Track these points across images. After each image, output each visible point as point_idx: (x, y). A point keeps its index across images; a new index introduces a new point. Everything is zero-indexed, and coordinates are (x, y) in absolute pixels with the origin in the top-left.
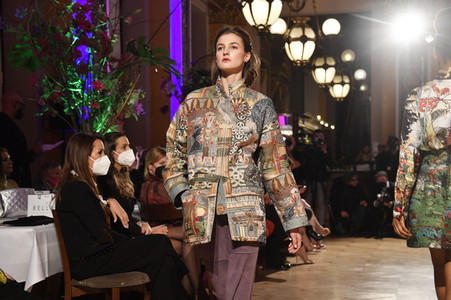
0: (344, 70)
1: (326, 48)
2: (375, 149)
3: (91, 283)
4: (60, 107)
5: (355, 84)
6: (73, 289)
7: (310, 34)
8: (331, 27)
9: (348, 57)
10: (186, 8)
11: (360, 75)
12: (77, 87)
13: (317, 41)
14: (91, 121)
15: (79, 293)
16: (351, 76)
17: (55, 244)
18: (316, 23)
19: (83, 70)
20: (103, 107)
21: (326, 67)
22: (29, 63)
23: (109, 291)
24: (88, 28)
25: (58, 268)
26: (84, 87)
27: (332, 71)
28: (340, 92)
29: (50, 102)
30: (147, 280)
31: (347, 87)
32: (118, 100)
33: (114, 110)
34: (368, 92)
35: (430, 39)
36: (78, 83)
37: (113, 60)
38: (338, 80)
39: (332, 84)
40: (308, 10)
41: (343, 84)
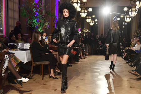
0: (93, 19)
1: (89, 14)
3: (37, 63)
4: (31, 25)
5: (95, 22)
6: (34, 64)
7: (86, 11)
8: (90, 10)
9: (94, 16)
10: (59, 4)
11: (96, 20)
12: (35, 21)
13: (87, 13)
14: (38, 28)
16: (94, 21)
17: (30, 55)
18: (87, 9)
19: (36, 17)
20: (41, 26)
21: (89, 18)
22: (25, 16)
23: (41, 65)
24: (38, 8)
25: (31, 60)
26: (36, 21)
27: (90, 19)
28: (92, 24)
29: (29, 24)
30: (49, 63)
31: (93, 23)
32: (44, 24)
33: (43, 26)
34: (97, 24)
35: (111, 13)
36: (35, 20)
37: (43, 15)
38: (91, 21)
39: (90, 22)
40: (85, 6)
41: (92, 22)
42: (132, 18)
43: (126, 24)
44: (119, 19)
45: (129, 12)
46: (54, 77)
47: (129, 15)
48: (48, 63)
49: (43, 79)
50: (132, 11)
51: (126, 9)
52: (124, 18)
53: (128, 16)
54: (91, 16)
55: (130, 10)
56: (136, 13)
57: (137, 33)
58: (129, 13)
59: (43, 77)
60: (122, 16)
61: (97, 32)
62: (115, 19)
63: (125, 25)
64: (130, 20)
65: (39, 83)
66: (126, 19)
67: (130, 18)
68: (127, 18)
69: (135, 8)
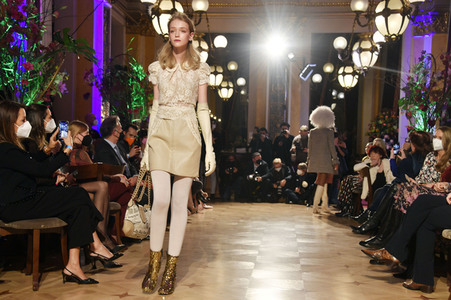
0: (230, 77)
2: (251, 137)
5: (237, 89)
6: (1, 230)
7: (205, 46)
8: (221, 42)
9: (232, 67)
10: (107, 18)
11: (241, 82)
12: (10, 67)
13: (210, 52)
14: (22, 96)
15: (5, 233)
16: (234, 82)
18: (209, 38)
19: (15, 52)
20: (33, 86)
21: (216, 73)
23: (30, 232)
24: (20, 18)
26: (16, 68)
27: (220, 77)
28: (226, 93)
30: (65, 224)
31: (231, 91)
32: (45, 80)
33: (42, 88)
34: (246, 96)
35: (291, 56)
36: (11, 64)
37: (42, 48)
38: (225, 85)
39: (220, 87)
40: (203, 27)
41: (228, 88)
42: (363, 76)
43: (342, 96)
44: (317, 78)
45: (351, 51)
46: (82, 277)
47: (353, 65)
49: (36, 288)
50: (361, 50)
51: (340, 43)
52: (335, 74)
53: (349, 69)
54: (225, 66)
55: (356, 47)
56: (375, 58)
57: (378, 125)
58: (351, 58)
59: (38, 280)
60: (328, 69)
61: (245, 123)
62: (305, 75)
63: (338, 101)
64: (356, 81)
66: (340, 78)
67: (354, 74)
68: (344, 74)
69: (371, 39)
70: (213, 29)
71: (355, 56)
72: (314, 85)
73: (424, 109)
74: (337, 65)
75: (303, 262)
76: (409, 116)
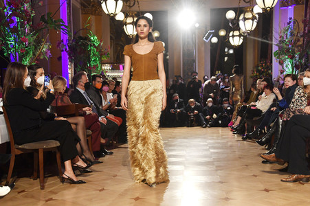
3: (26, 146)
6: (16, 150)
9: (156, 35)
12: (11, 40)
14: (21, 60)
15: (19, 152)
20: (28, 53)
23: (37, 151)
24: (17, 7)
32: (36, 49)
33: (34, 54)
35: (197, 25)
36: (12, 38)
40: (136, 8)
42: (247, 37)
43: (231, 51)
44: (215, 40)
45: (238, 20)
47: (239, 29)
48: (55, 144)
49: (43, 188)
50: (245, 19)
51: (231, 15)
52: (227, 36)
53: (237, 33)
55: (241, 17)
56: (255, 24)
57: (258, 71)
58: (238, 25)
59: (43, 183)
60: (222, 33)
62: (207, 38)
63: (229, 55)
64: (241, 41)
65: (32, 197)
66: (231, 39)
67: (240, 36)
68: (233, 36)
69: (252, 11)
70: (142, 9)
71: (241, 23)
72: (212, 45)
73: (292, 57)
74: (228, 30)
75: (216, 164)
76: (281, 63)
